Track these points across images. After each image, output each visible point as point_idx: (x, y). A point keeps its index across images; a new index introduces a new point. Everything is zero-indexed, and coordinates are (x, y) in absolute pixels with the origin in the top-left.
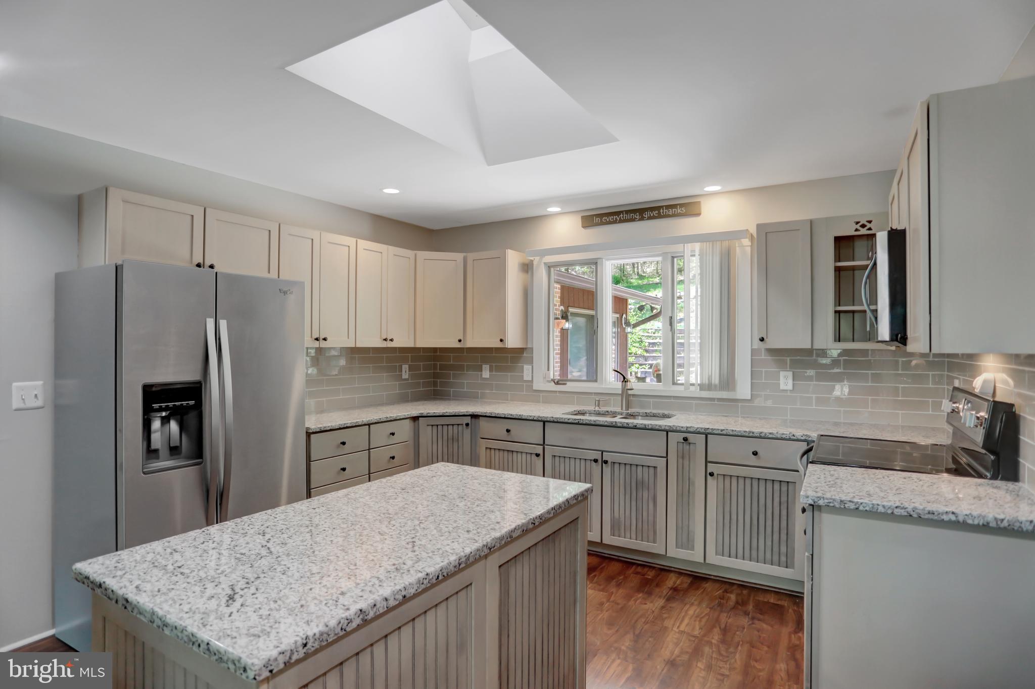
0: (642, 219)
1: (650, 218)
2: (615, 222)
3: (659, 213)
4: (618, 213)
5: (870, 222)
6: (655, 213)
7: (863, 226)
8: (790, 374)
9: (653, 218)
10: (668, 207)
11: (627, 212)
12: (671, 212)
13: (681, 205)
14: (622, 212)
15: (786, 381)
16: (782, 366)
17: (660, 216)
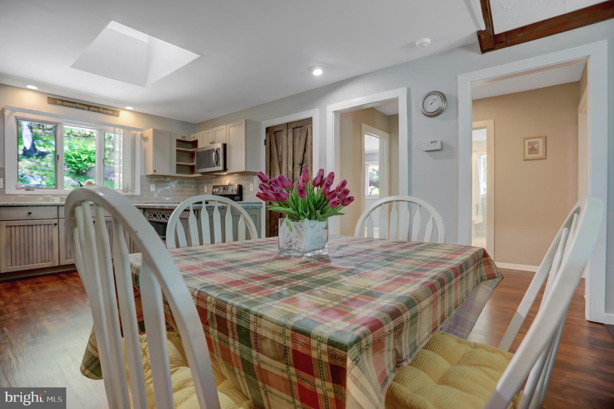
0: (89, 110)
1: (93, 111)
2: (72, 107)
3: (99, 110)
4: (75, 103)
5: (186, 137)
6: (97, 109)
7: (184, 138)
8: (154, 185)
9: (95, 111)
10: (104, 109)
11: (80, 104)
12: (105, 111)
13: (111, 110)
14: (77, 103)
15: (153, 188)
16: (151, 182)
17: (99, 112)
